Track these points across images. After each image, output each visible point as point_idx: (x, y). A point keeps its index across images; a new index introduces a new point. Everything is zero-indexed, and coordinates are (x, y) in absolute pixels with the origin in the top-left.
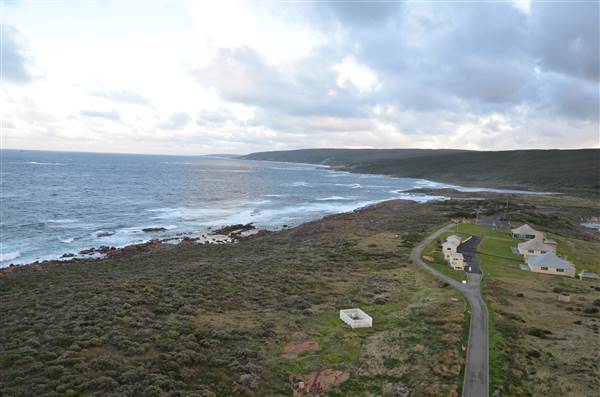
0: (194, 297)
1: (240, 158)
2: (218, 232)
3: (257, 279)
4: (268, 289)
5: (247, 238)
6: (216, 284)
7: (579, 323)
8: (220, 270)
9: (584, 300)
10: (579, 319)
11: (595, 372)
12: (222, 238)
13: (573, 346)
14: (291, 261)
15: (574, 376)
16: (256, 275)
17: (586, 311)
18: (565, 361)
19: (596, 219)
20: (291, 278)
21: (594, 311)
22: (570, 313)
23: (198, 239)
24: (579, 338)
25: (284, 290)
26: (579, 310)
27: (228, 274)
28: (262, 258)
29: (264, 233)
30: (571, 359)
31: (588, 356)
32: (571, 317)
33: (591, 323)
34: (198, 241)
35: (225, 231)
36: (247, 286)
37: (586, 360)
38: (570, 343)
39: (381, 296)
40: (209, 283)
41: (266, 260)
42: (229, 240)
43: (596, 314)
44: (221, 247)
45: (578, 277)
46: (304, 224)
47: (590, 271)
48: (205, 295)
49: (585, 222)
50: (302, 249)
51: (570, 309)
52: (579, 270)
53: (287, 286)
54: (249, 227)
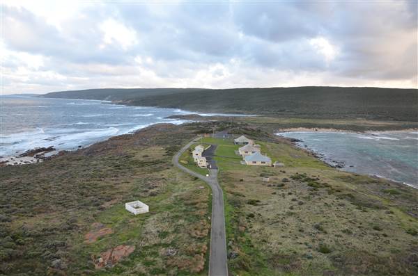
0: (8, 207)
1: (39, 96)
2: (24, 155)
3: (60, 188)
4: (70, 194)
5: (49, 158)
6: (26, 195)
7: (275, 193)
8: (29, 184)
9: (276, 179)
10: (275, 191)
11: (285, 221)
12: (28, 159)
13: (272, 208)
14: (86, 173)
15: (273, 225)
16: (59, 185)
17: (279, 186)
18: (269, 217)
19: (281, 130)
20: (88, 185)
21: (283, 185)
22: (270, 188)
23: (7, 161)
24: (275, 202)
25: (82, 194)
26: (274, 186)
27: (36, 187)
28: (64, 172)
29: (63, 153)
30: (271, 216)
31: (280, 212)
32: (270, 190)
33: (281, 193)
34: (7, 164)
35: (30, 153)
36: (52, 194)
37: (279, 215)
38: (271, 206)
39: (154, 190)
40: (20, 195)
41: (67, 173)
42: (35, 160)
43: (284, 187)
44: (28, 167)
45: (273, 166)
46: (95, 144)
47: (279, 162)
48: (17, 204)
49: (276, 132)
50: (94, 162)
51: (270, 186)
52: (273, 162)
53: (85, 191)
54: (50, 149)
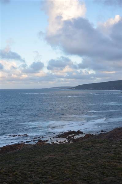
0: (46, 178)
1: (71, 88)
2: (59, 136)
3: (85, 166)
4: (93, 173)
5: (78, 140)
6: (60, 170)
8: (62, 161)
12: (62, 140)
14: (107, 154)
16: (85, 164)
20: (108, 165)
23: (47, 141)
25: (103, 173)
27: (67, 163)
28: (89, 153)
29: (88, 136)
34: (47, 142)
35: (64, 135)
36: (79, 171)
40: (55, 169)
41: (91, 154)
42: (67, 141)
44: (61, 146)
46: (115, 130)
48: (53, 177)
50: (114, 146)
53: (106, 171)
54: (79, 132)
